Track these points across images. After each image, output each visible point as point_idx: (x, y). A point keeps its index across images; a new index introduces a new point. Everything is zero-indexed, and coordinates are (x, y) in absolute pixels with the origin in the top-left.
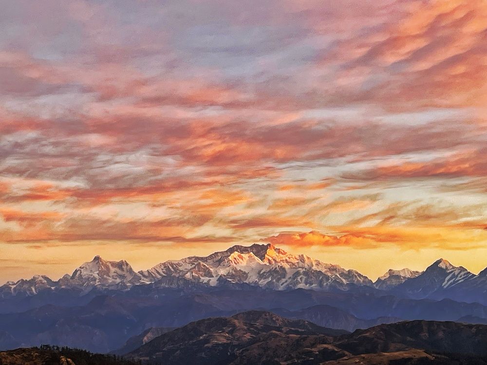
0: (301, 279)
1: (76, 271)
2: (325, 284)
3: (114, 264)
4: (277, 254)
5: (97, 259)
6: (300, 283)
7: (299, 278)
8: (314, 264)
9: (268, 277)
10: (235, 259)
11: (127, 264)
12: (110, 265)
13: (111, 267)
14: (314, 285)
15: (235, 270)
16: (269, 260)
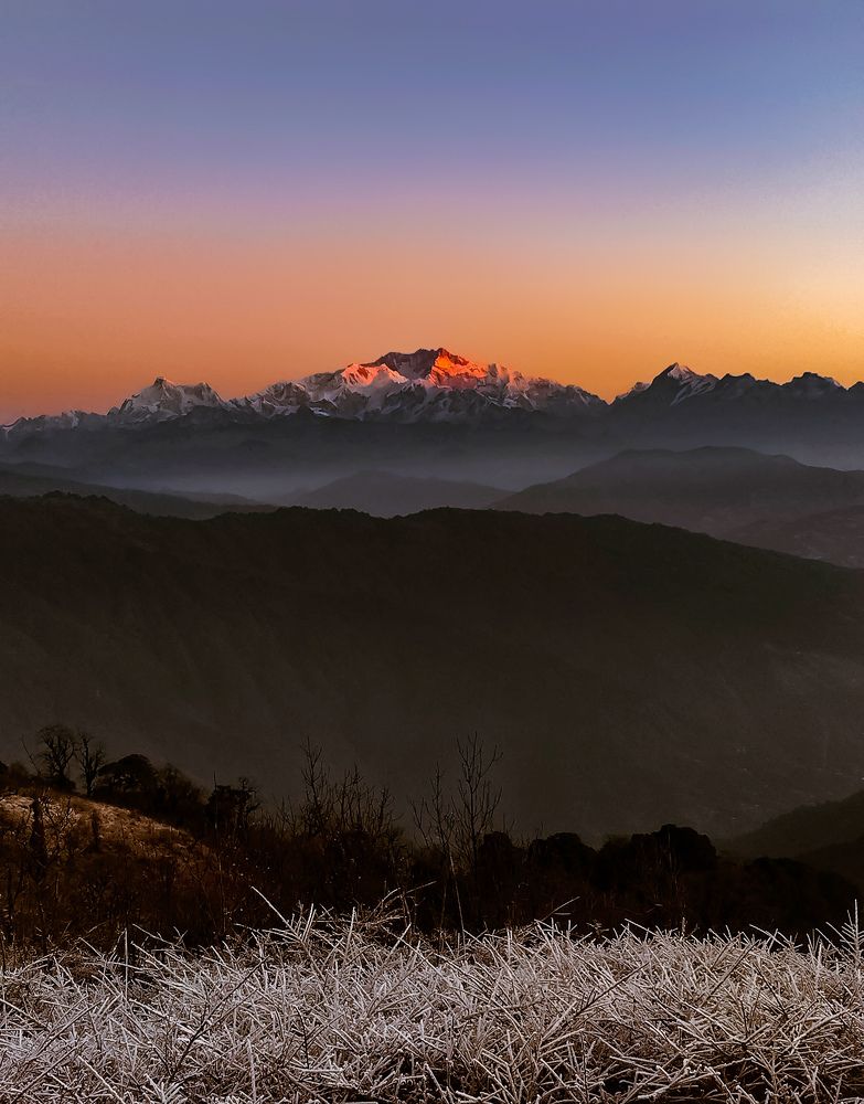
0: (444, 404)
1: (126, 402)
2: (477, 410)
3: (187, 390)
4: (453, 365)
5: (159, 382)
6: (442, 410)
7: (442, 402)
8: (512, 378)
9: (397, 403)
10: (352, 375)
11: (209, 389)
12: (182, 391)
13: (184, 395)
14: (461, 413)
15: (347, 393)
16: (438, 375)
